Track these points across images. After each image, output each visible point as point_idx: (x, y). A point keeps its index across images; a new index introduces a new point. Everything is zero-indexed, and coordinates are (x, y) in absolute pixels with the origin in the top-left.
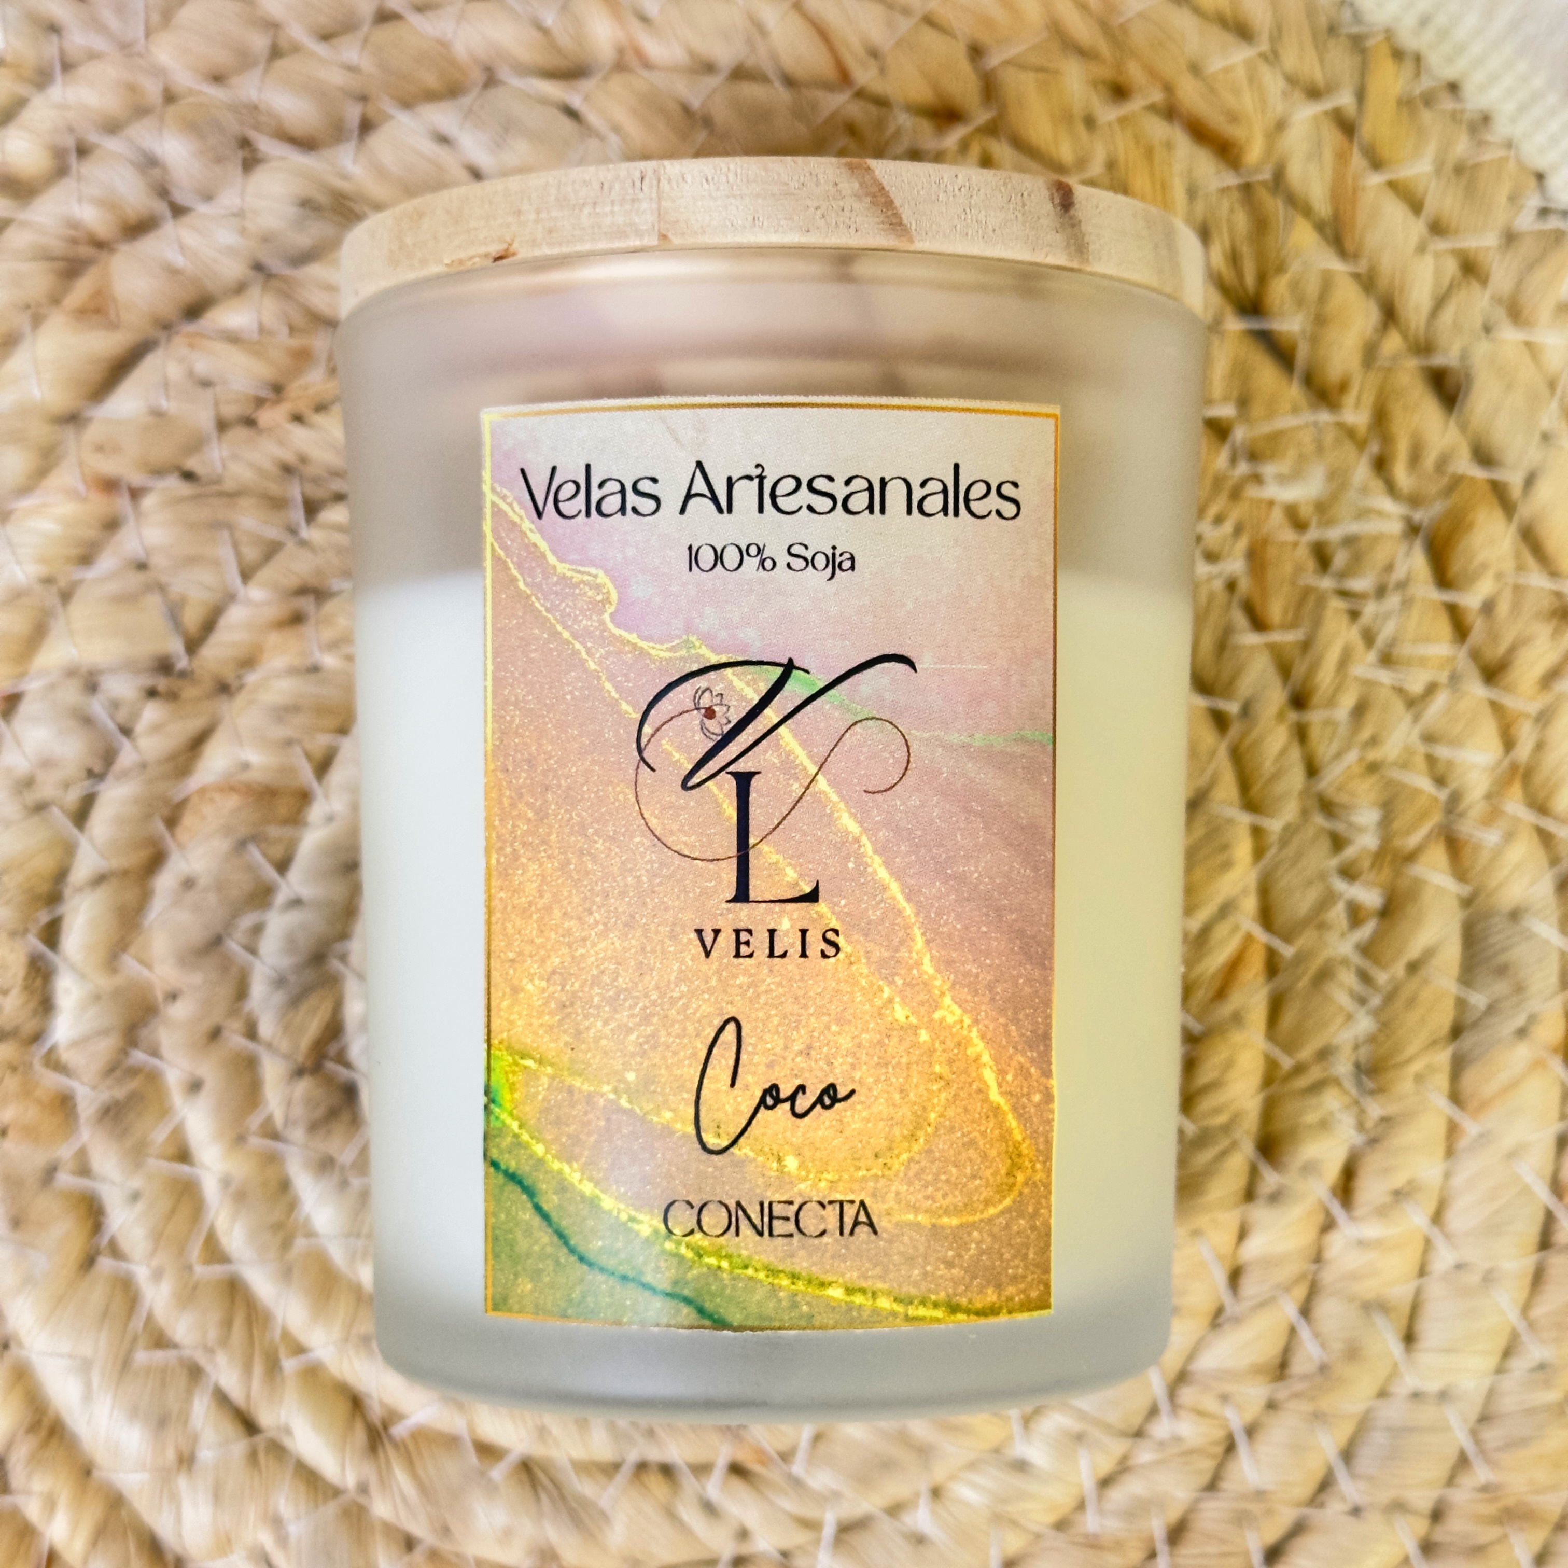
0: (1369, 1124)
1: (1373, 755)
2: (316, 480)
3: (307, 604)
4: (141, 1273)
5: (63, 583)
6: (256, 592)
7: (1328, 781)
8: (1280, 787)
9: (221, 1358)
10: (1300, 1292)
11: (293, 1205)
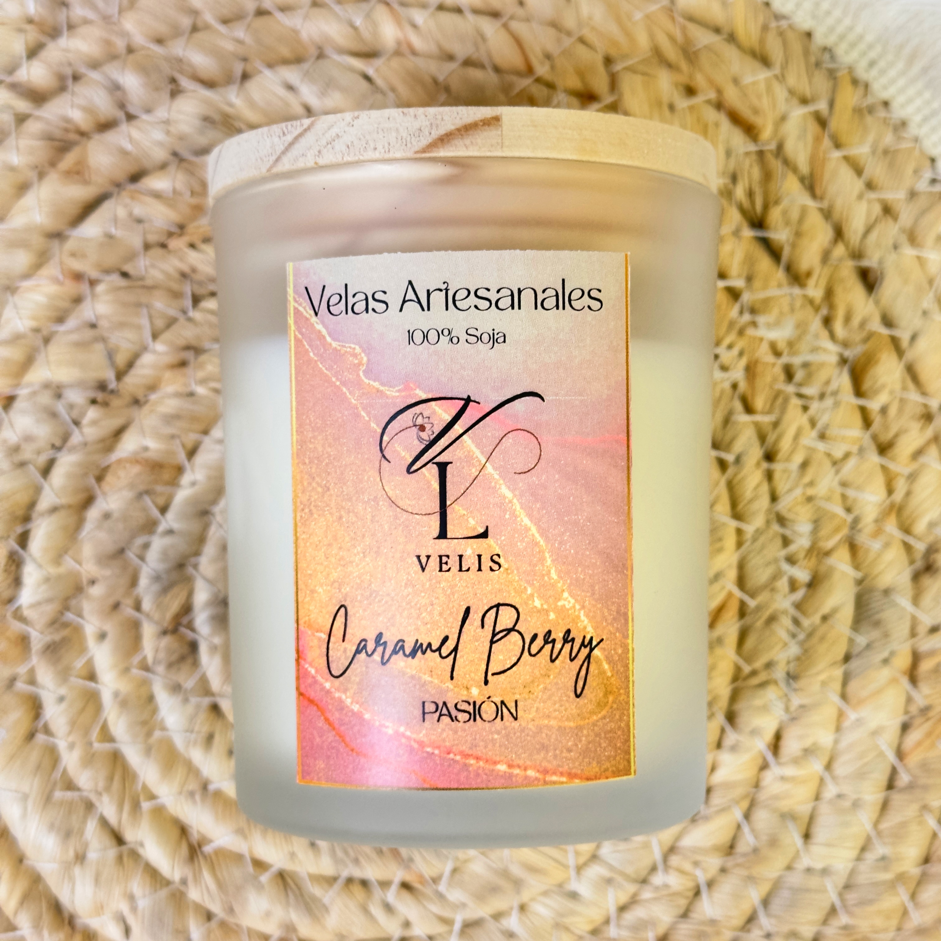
0: (793, 707)
1: (810, 492)
2: (200, 283)
3: (189, 355)
4: (62, 745)
5: (45, 332)
6: (160, 347)
7: (782, 506)
8: (756, 506)
9: (106, 799)
10: (745, 804)
11: (155, 711)
